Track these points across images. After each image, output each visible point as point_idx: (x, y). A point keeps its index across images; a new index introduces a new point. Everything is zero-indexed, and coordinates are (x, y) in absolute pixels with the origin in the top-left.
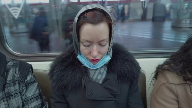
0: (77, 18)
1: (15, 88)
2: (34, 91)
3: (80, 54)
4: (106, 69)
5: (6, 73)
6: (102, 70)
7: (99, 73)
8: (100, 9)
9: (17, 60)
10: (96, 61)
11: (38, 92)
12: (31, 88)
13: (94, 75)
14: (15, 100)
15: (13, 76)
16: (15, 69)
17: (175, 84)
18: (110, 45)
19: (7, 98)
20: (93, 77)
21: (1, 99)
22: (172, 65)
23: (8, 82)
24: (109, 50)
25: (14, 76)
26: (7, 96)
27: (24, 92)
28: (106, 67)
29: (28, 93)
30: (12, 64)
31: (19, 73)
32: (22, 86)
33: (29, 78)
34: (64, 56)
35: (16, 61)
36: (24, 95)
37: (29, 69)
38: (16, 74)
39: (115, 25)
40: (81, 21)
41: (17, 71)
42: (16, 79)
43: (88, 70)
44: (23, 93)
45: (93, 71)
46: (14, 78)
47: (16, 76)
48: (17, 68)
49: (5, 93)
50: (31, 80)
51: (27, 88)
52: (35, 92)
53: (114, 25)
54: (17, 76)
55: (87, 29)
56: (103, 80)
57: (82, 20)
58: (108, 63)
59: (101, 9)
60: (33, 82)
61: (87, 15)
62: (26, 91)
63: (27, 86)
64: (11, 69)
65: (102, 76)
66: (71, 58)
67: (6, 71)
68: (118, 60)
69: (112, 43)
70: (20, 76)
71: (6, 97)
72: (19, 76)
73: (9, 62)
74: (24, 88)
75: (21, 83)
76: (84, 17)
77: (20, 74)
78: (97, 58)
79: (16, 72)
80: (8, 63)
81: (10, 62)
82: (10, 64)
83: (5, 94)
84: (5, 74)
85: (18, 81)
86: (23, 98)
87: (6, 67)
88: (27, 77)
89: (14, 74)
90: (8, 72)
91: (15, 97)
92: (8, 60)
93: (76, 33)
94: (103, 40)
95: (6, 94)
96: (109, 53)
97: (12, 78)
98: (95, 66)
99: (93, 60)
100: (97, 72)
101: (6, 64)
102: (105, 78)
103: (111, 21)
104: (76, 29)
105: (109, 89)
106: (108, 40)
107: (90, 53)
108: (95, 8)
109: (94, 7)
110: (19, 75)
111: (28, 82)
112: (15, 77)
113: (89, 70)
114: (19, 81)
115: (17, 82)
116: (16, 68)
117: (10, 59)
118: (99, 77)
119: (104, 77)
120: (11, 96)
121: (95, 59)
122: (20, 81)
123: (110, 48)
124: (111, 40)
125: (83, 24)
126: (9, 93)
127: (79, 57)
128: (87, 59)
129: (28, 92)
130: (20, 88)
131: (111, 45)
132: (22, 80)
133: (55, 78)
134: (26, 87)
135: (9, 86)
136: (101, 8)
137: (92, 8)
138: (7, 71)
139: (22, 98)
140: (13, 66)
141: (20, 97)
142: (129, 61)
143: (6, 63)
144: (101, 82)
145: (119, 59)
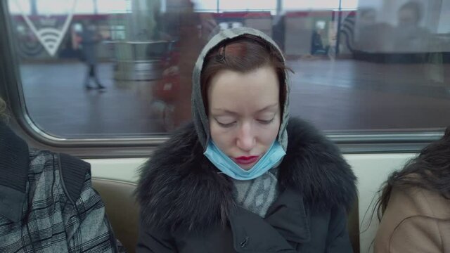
0: (202, 61)
1: (52, 221)
2: (98, 227)
3: (212, 145)
4: (275, 180)
5: (28, 183)
6: (267, 184)
7: (260, 191)
8: (255, 36)
9: (55, 154)
10: (251, 160)
11: (105, 230)
12: (91, 220)
13: (246, 196)
14: (54, 250)
15: (49, 190)
16: (51, 173)
17: (439, 220)
18: (281, 121)
19: (33, 246)
20: (244, 200)
21: (20, 249)
22: (428, 172)
23: (35, 206)
24: (281, 132)
25: (49, 192)
26: (34, 240)
27: (75, 229)
28: (274, 174)
29: (83, 234)
30: (44, 162)
31: (61, 183)
32: (68, 216)
33: (85, 196)
34: (175, 149)
35: (53, 154)
36: (73, 238)
37: (86, 174)
38: (55, 186)
39: (293, 72)
40: (212, 66)
41: (58, 180)
42: (56, 198)
43: (233, 184)
44: (72, 233)
45: (244, 185)
46: (51, 195)
47: (56, 192)
48: (57, 172)
49: (29, 234)
50: (89, 200)
51: (81, 222)
52: (99, 230)
53: (290, 73)
54: (58, 191)
55: (227, 84)
56: (270, 208)
57: (214, 64)
58: (278, 165)
59: (257, 37)
60: (96, 206)
61: (224, 51)
62: (79, 228)
63: (82, 214)
64: (43, 174)
65: (265, 199)
66: (192, 155)
67: (28, 179)
68: (307, 160)
69: (286, 117)
70: (64, 191)
71: (33, 244)
72: (61, 191)
73: (36, 156)
74: (75, 219)
75: (68, 209)
76: (219, 57)
77: (64, 186)
78: (253, 153)
79: (54, 181)
80: (32, 160)
81: (38, 157)
82: (38, 161)
83: (30, 236)
84: (27, 187)
85: (61, 202)
86: (72, 245)
87: (29, 168)
88: (81, 193)
89: (49, 186)
90: (34, 180)
91: (53, 243)
92: (32, 153)
93: (200, 96)
94: (266, 109)
95: (33, 236)
96: (280, 140)
97: (44, 197)
98: (249, 174)
99: (243, 158)
100: (255, 188)
101: (29, 161)
102: (273, 204)
103: (283, 64)
104: (199, 86)
105: (284, 230)
106: (277, 107)
107: (235, 141)
108: (244, 34)
109: (242, 33)
110: (63, 188)
111: (83, 206)
112: (52, 193)
113: (234, 182)
114: (63, 204)
115: (58, 205)
116: (54, 170)
117: (36, 150)
118: (259, 202)
119: (270, 199)
120: (42, 240)
121: (246, 155)
122: (66, 203)
123: (282, 128)
124: (285, 108)
125: (215, 72)
126: (37, 233)
127: (209, 153)
128: (230, 157)
129: (82, 230)
130: (63, 222)
131: (285, 121)
132: (68, 200)
133: (154, 201)
134: (80, 218)
135: (37, 215)
136: (257, 35)
137: (237, 35)
138: (31, 177)
139: (68, 244)
140: (46, 166)
141: (64, 242)
142: (332, 162)
143: (29, 159)
144: (263, 213)
145: (308, 157)
